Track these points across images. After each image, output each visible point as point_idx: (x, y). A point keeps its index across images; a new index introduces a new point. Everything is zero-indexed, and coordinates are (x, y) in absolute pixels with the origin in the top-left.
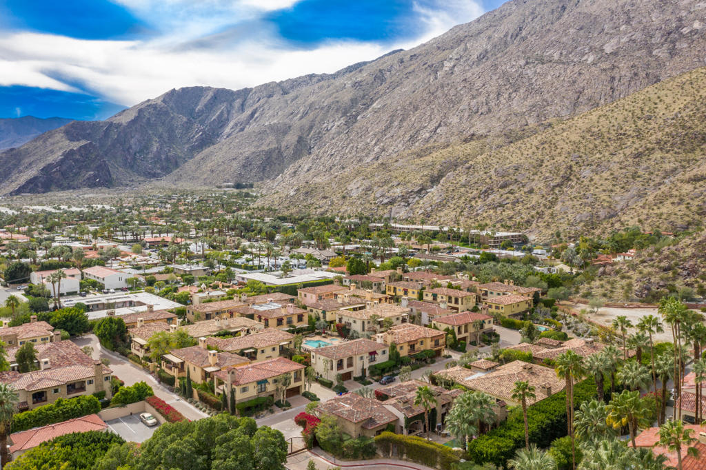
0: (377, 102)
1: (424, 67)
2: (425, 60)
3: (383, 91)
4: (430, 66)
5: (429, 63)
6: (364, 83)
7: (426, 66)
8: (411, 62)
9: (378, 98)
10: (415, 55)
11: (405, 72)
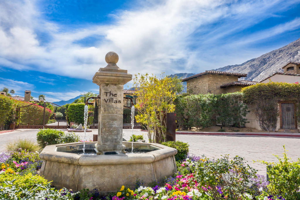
0: (262, 72)
1: (287, 55)
2: (287, 52)
3: (265, 68)
4: (290, 54)
5: (290, 53)
6: (256, 65)
7: (288, 54)
8: (280, 54)
9: (263, 71)
10: (282, 50)
11: (277, 58)
